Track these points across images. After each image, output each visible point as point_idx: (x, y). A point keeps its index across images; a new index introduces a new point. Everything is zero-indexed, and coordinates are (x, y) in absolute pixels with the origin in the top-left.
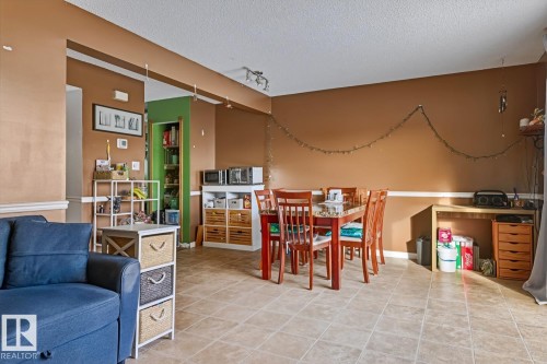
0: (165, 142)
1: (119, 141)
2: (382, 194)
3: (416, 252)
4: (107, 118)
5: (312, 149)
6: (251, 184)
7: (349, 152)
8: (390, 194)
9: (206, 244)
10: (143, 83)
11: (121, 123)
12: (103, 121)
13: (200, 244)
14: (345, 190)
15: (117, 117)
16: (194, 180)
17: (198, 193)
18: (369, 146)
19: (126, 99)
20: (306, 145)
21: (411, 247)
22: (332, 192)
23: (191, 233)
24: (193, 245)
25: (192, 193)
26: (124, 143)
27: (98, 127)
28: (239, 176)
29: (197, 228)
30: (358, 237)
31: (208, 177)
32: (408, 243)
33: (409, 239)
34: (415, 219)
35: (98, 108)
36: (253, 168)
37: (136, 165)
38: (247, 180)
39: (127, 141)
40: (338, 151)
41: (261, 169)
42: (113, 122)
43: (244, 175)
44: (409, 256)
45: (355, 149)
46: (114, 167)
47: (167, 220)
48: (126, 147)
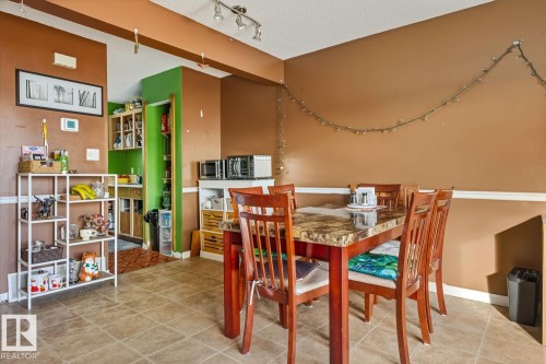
0: (163, 128)
1: (64, 122)
2: (441, 196)
3: (505, 293)
4: (41, 90)
5: (336, 127)
6: (253, 179)
7: (389, 129)
8: (456, 194)
9: (204, 254)
11: (67, 97)
12: (34, 93)
13: (196, 254)
14: (379, 188)
15: (59, 89)
16: (187, 173)
17: (194, 190)
18: (422, 118)
19: (74, 66)
20: (328, 124)
21: (496, 284)
22: (359, 191)
23: (184, 239)
24: (187, 255)
25: (185, 190)
26: (71, 125)
27: (24, 100)
28: (238, 167)
29: (192, 234)
30: (389, 278)
31: (208, 170)
32: (490, 278)
33: (493, 270)
34: (504, 239)
36: (255, 157)
37: (93, 155)
38: (247, 172)
39: (76, 122)
40: (373, 130)
41: (269, 158)
42: (53, 95)
43: (246, 167)
44: (491, 298)
45: (400, 124)
46: (52, 156)
47: (160, 223)
48: (76, 129)
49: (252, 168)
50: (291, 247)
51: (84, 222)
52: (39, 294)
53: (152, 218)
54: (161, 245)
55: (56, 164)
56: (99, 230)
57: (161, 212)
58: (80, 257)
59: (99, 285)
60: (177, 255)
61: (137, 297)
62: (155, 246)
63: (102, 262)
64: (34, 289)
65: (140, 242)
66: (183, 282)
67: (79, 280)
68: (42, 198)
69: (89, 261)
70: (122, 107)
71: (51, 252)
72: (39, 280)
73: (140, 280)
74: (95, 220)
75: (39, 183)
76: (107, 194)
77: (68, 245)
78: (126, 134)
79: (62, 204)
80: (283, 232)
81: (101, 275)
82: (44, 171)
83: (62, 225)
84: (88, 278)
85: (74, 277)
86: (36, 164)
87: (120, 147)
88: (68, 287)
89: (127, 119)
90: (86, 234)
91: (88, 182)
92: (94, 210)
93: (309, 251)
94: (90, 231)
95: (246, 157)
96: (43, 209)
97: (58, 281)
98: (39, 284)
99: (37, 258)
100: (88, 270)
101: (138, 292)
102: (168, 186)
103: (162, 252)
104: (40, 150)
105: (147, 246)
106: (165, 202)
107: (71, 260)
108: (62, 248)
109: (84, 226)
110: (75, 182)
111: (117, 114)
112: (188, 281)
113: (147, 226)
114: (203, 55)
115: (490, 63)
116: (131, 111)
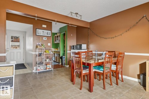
0: (64, 38)
1: (44, 38)
4: (40, 32)
5: (101, 37)
6: (82, 50)
7: (113, 38)
10: (52, 22)
11: (44, 33)
12: (39, 33)
13: (70, 66)
15: (43, 32)
16: (68, 48)
17: (70, 52)
18: (121, 35)
19: (46, 27)
20: (99, 37)
21: (139, 77)
24: (68, 66)
25: (68, 52)
26: (45, 39)
27: (37, 34)
28: (79, 47)
29: (69, 61)
30: (101, 70)
31: (73, 47)
32: (138, 75)
35: (37, 30)
36: (82, 45)
37: (49, 44)
38: (81, 48)
39: (46, 38)
40: (109, 38)
41: (86, 45)
42: (42, 33)
43: (80, 47)
44: (138, 80)
45: (116, 36)
46: (42, 45)
47: (63, 59)
48: (46, 39)
49: (82, 47)
50: (82, 63)
51: (47, 58)
52: (39, 71)
53: (61, 58)
54: (63, 64)
55: (42, 46)
56: (50, 60)
57: (63, 56)
58: (46, 65)
59: (50, 71)
60: (66, 66)
61: (56, 73)
62: (62, 64)
63: (50, 66)
64: (38, 70)
65: (59, 63)
66: (66, 71)
67: (46, 69)
68: (40, 53)
69: (48, 65)
70: (56, 34)
71: (41, 63)
72: (39, 68)
73: (58, 70)
74: (49, 58)
75: (39, 50)
76: (52, 52)
77: (44, 62)
78: (57, 40)
79: (43, 54)
80: (80, 60)
81: (50, 69)
82: (40, 48)
83: (43, 58)
84: (48, 69)
85: (45, 69)
86: (39, 46)
87: (56, 42)
88: (44, 70)
89: (58, 36)
90: (47, 60)
91: (48, 50)
92: (49, 55)
93: (86, 64)
94: (48, 60)
95: (80, 45)
96: (40, 55)
97: (42, 69)
98: (39, 69)
99: (39, 64)
100: (48, 67)
101: (57, 72)
102: (65, 51)
103: (63, 65)
104: (40, 44)
105: (60, 64)
106: (64, 54)
107: (45, 65)
108: (43, 62)
109: (47, 59)
110: (46, 50)
111: (56, 35)
112: (67, 71)
113: (61, 59)
114: (70, 23)
115: (138, 21)
116: (58, 35)
